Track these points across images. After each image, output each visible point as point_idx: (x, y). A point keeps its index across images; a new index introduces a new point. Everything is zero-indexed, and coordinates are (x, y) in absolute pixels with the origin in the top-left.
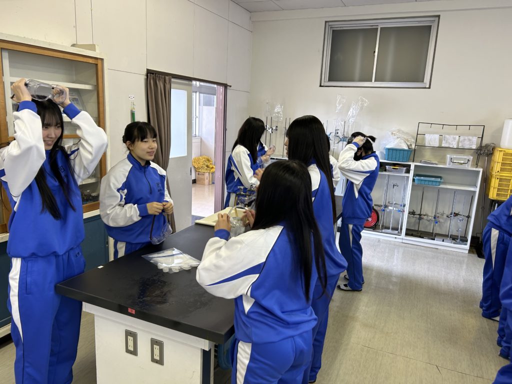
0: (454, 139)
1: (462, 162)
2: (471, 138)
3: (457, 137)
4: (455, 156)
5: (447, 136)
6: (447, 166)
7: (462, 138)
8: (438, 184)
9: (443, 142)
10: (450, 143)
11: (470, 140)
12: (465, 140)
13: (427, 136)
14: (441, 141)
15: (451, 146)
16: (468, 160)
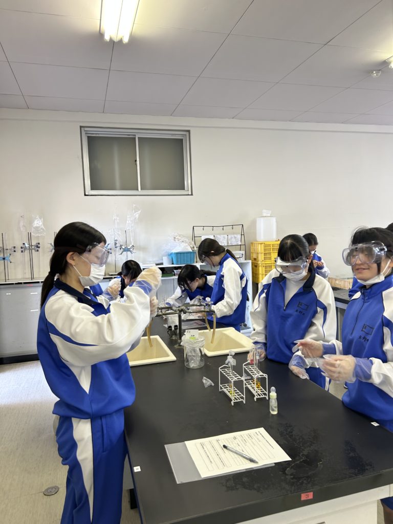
0: (224, 237)
2: (236, 235)
3: (226, 236)
5: (218, 236)
7: (229, 237)
11: (235, 238)
12: (232, 238)
16: (242, 255)
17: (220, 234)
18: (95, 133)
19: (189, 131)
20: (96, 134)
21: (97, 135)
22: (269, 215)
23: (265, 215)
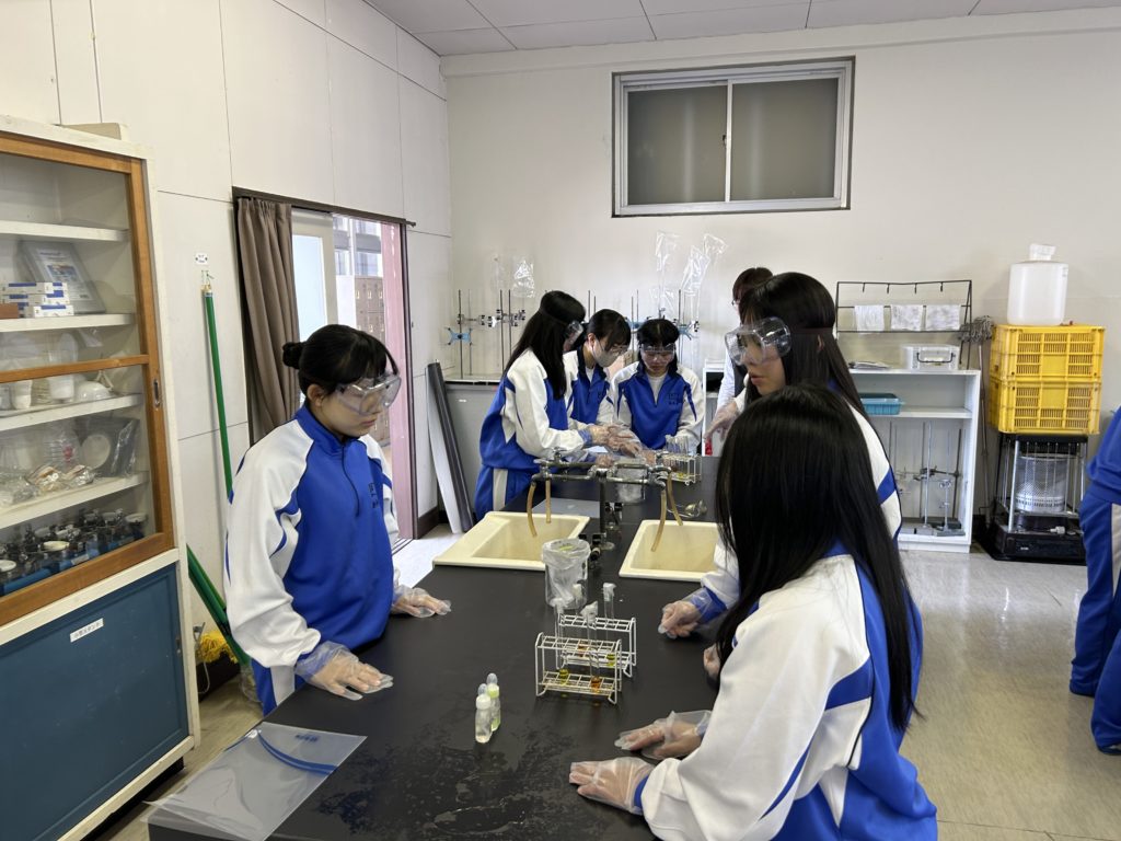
0: (915, 311)
1: (941, 360)
2: (947, 307)
3: (920, 308)
4: (924, 349)
5: (900, 307)
6: (910, 370)
7: (929, 310)
8: (894, 410)
9: (893, 320)
10: (906, 322)
11: (946, 312)
12: (935, 312)
13: (859, 311)
14: (888, 319)
15: (911, 328)
16: (952, 355)
17: (904, 303)
18: (643, 84)
19: (852, 59)
20: (646, 86)
21: (648, 89)
22: (1048, 258)
23: (1034, 257)
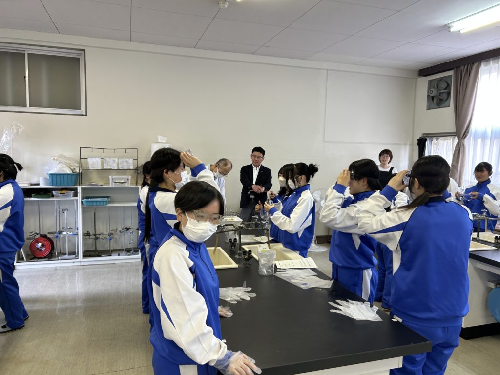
0: (114, 161)
1: (123, 181)
2: (127, 160)
3: (116, 160)
4: (115, 177)
5: (107, 159)
6: (111, 186)
7: (120, 160)
8: (105, 203)
9: (105, 164)
10: (111, 166)
11: (127, 162)
12: (123, 162)
13: (89, 160)
14: (103, 164)
15: (113, 168)
16: (127, 179)
17: (110, 157)
19: (84, 50)
22: (164, 141)
23: (160, 141)
